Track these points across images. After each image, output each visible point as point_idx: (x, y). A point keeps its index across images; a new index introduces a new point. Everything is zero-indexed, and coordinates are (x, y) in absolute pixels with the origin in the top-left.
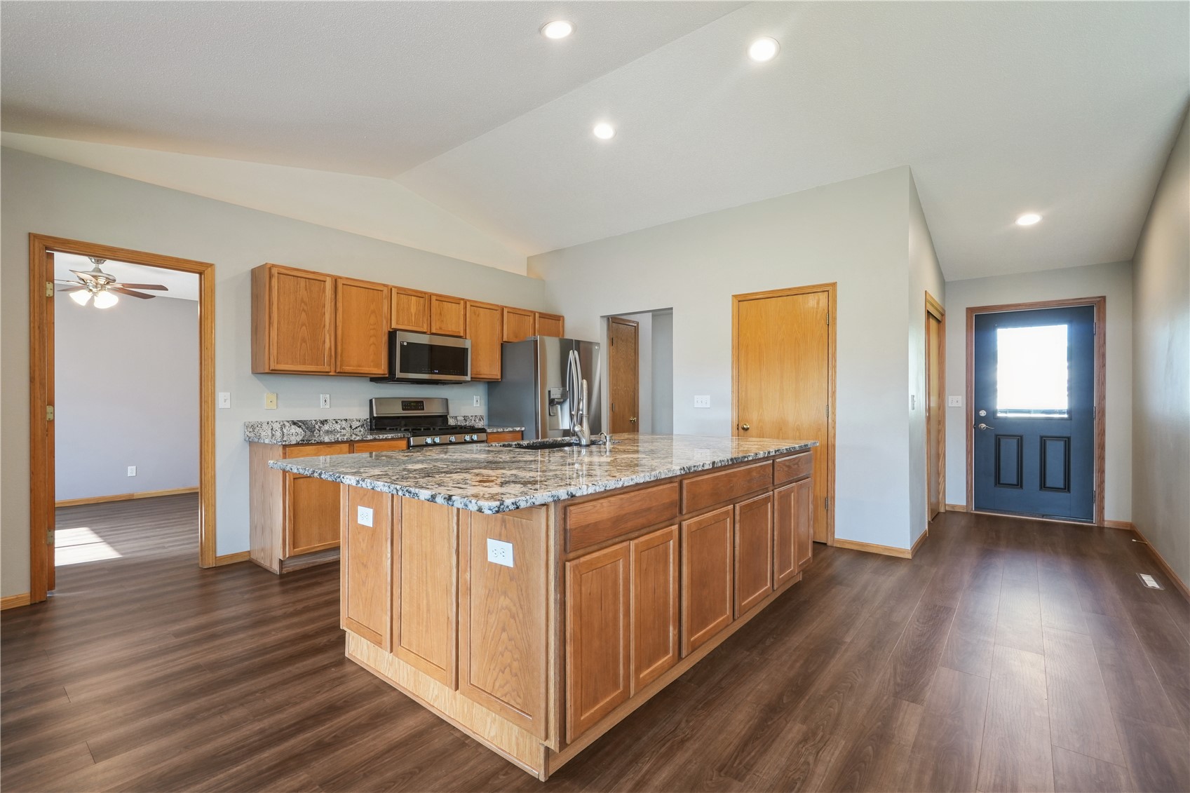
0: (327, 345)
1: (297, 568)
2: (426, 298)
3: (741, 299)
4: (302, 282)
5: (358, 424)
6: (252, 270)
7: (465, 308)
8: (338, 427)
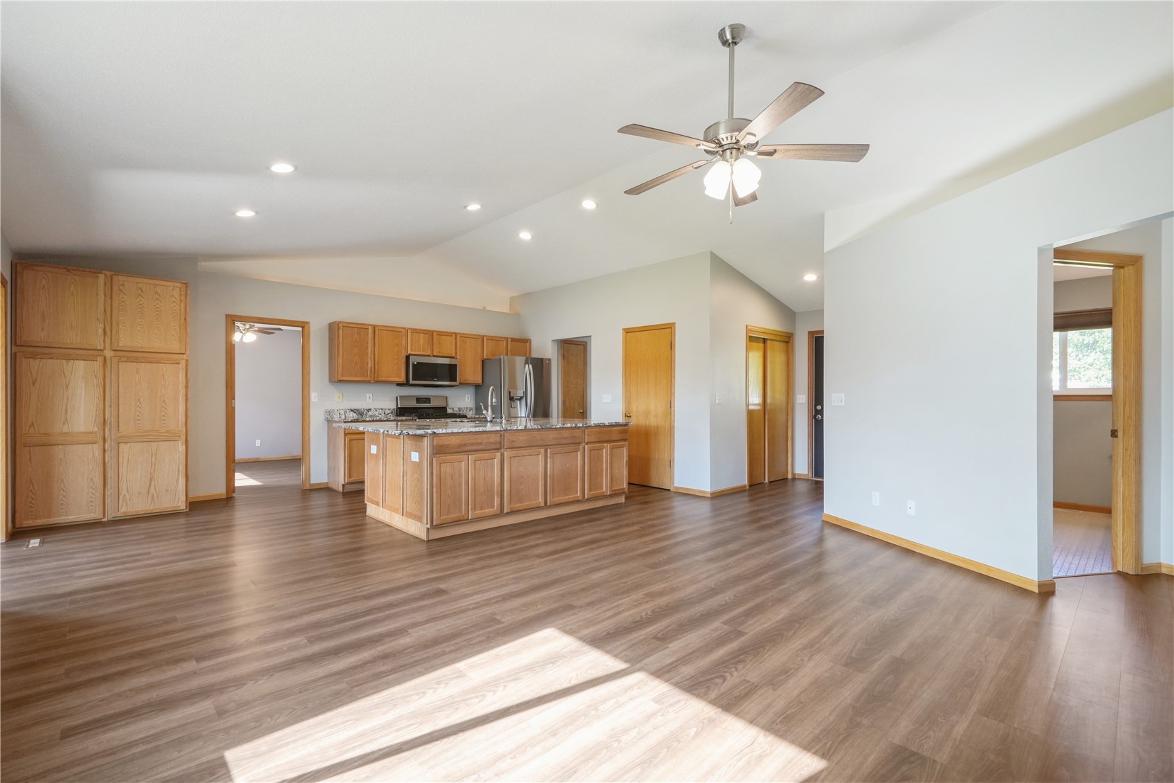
0: (369, 365)
1: (352, 490)
2: (430, 334)
3: (628, 331)
4: (356, 330)
5: (389, 411)
6: (330, 324)
7: (456, 338)
8: (377, 413)
